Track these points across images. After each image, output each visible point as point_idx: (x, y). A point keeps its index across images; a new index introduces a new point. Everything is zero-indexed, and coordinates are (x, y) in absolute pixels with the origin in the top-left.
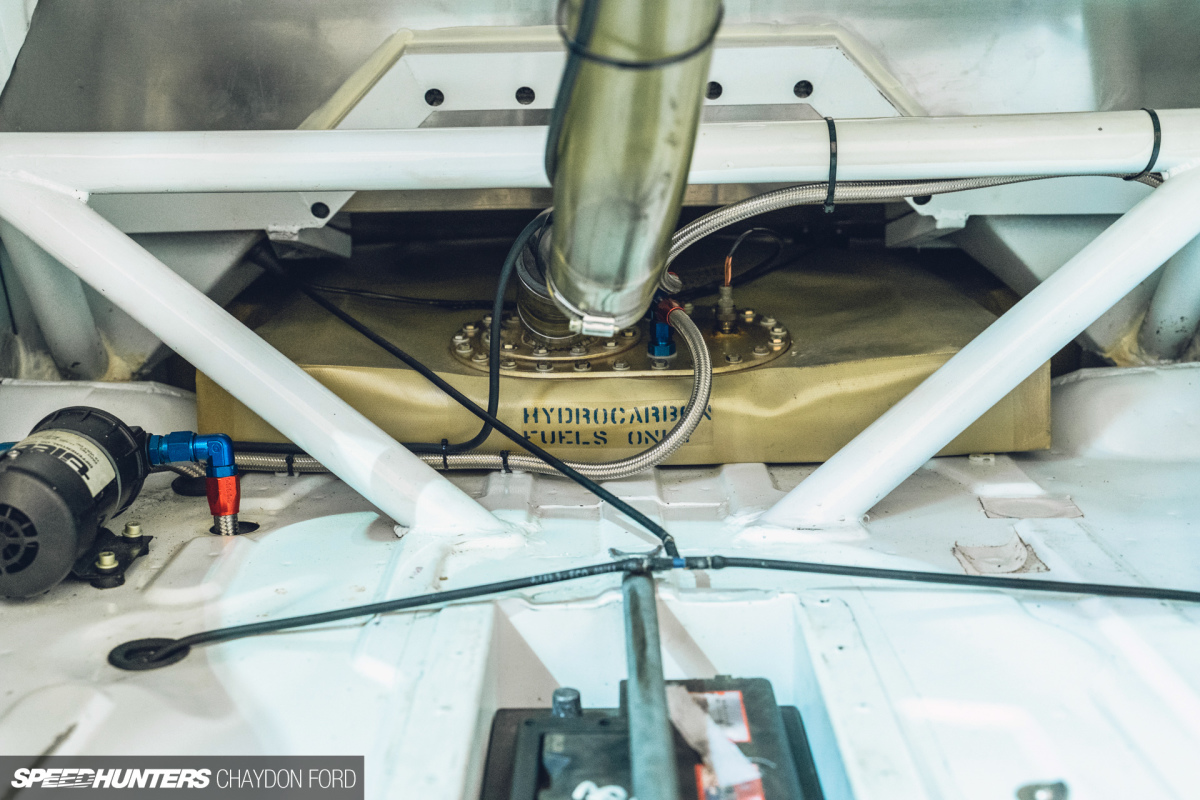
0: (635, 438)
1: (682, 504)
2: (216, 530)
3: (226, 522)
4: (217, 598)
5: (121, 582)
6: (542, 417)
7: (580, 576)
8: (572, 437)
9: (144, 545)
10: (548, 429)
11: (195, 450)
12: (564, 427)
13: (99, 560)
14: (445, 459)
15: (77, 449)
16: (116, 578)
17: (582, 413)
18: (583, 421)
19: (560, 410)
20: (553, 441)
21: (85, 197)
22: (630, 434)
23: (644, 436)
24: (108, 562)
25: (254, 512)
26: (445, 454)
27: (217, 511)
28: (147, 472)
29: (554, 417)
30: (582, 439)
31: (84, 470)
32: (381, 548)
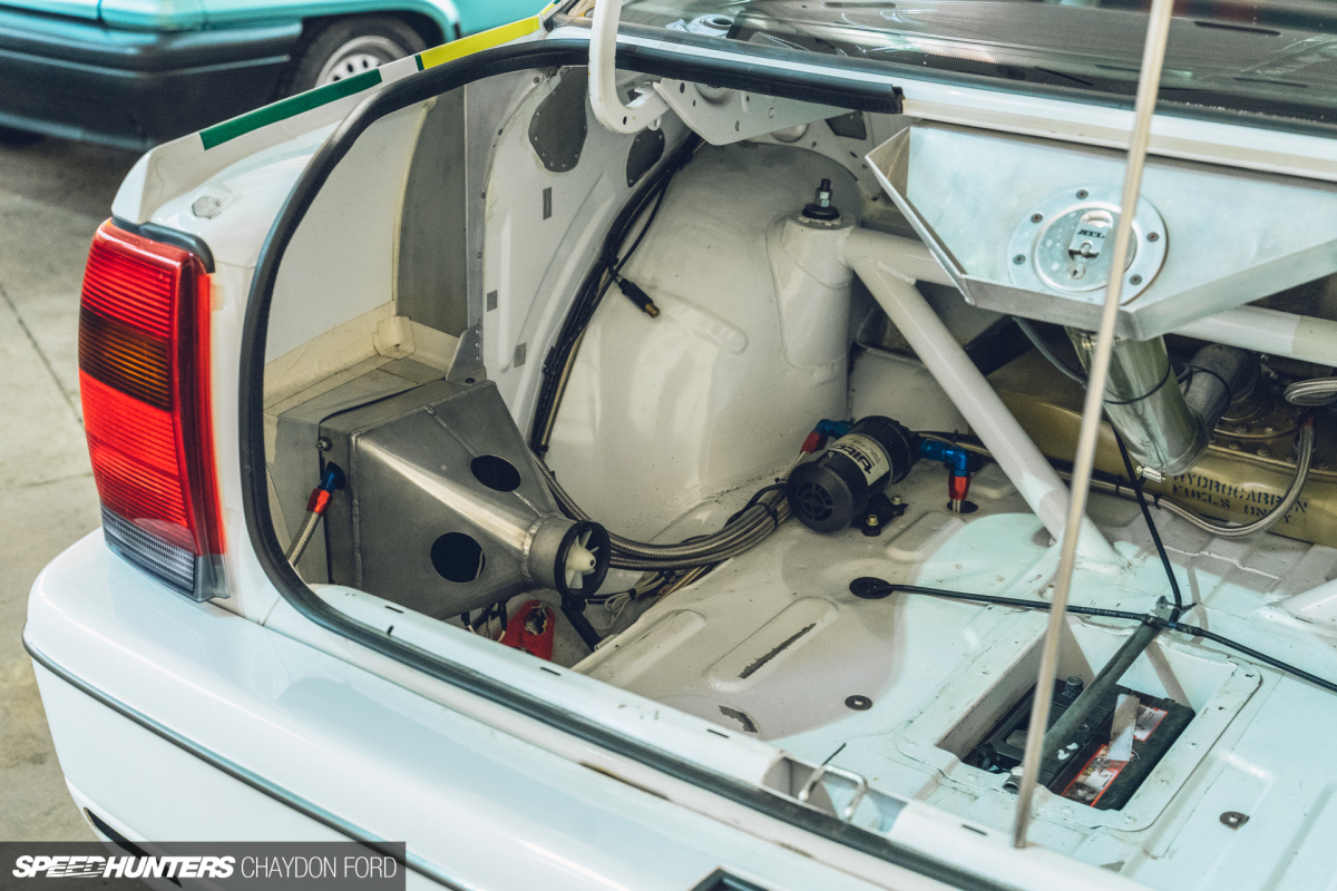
0: (1249, 510)
1: (1253, 570)
2: (950, 506)
3: (957, 504)
4: (923, 561)
5: (878, 534)
6: (1187, 480)
7: (1111, 615)
8: (1206, 497)
9: (902, 509)
10: (1190, 488)
11: (946, 454)
12: (1201, 490)
13: (868, 519)
14: (1118, 488)
15: (868, 452)
16: (875, 531)
17: (1214, 484)
18: (1214, 489)
19: (1200, 478)
20: (1193, 496)
21: (913, 281)
22: (1246, 507)
23: (1256, 511)
24: (873, 521)
25: (979, 496)
26: (1118, 484)
27: (953, 494)
28: (914, 463)
29: (1195, 481)
30: (1213, 500)
31: (868, 469)
32: (1035, 549)
